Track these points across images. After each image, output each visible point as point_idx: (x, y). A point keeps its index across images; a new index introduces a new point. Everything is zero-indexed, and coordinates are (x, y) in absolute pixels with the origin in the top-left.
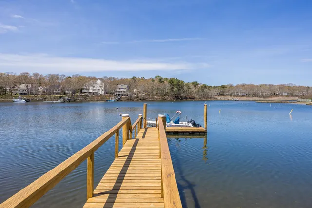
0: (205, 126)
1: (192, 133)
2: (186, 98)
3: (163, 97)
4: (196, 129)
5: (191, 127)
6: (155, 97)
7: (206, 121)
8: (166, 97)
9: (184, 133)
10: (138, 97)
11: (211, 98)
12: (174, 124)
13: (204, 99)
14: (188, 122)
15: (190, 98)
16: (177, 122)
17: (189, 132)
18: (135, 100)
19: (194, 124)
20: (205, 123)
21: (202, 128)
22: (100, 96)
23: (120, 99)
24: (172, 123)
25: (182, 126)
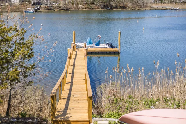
0: (119, 47)
1: (109, 53)
2: (116, 7)
3: (89, 5)
4: (112, 50)
5: (108, 49)
6: (80, 6)
7: (120, 44)
8: (93, 6)
9: (103, 53)
10: (60, 7)
11: (146, 6)
12: (95, 46)
13: (137, 8)
14: (107, 44)
15: (121, 7)
16: (98, 44)
17: (107, 52)
18: (56, 10)
19: (111, 46)
20: (119, 46)
21: (116, 50)
22: (15, 5)
23: (38, 9)
24: (94, 45)
25: (102, 48)
